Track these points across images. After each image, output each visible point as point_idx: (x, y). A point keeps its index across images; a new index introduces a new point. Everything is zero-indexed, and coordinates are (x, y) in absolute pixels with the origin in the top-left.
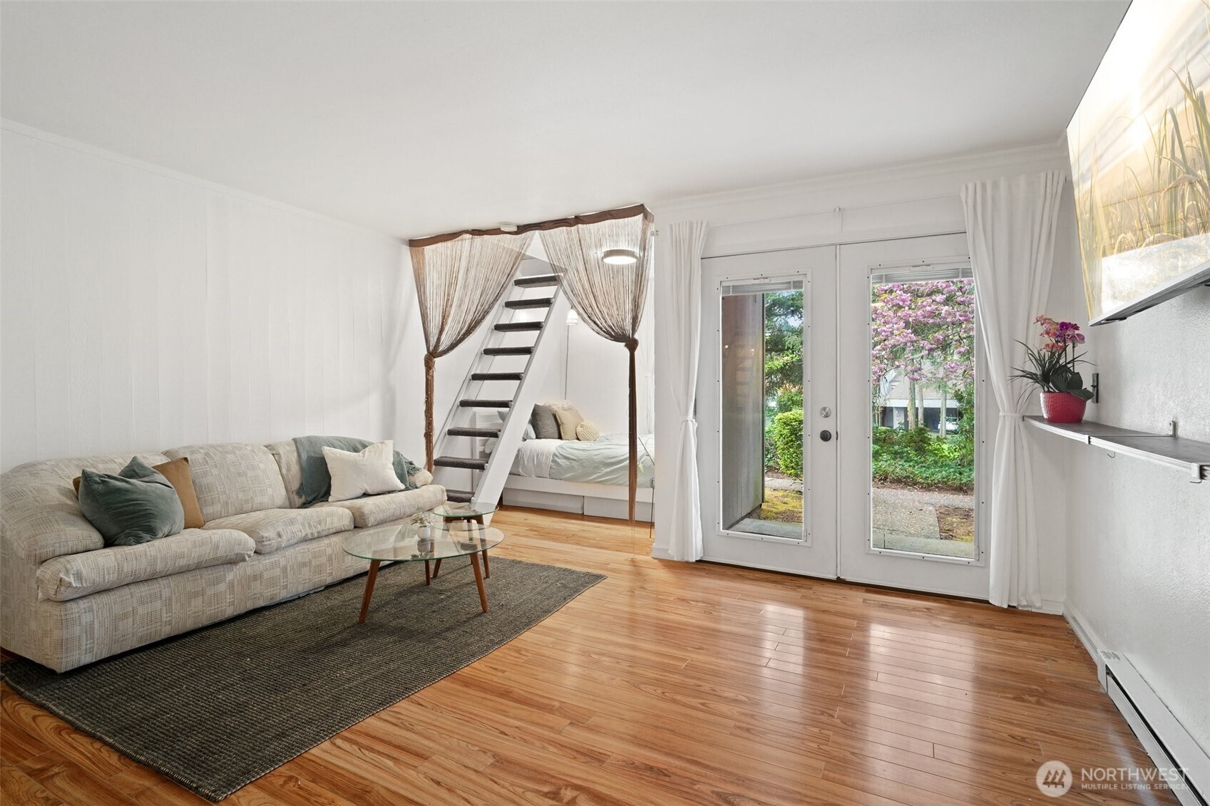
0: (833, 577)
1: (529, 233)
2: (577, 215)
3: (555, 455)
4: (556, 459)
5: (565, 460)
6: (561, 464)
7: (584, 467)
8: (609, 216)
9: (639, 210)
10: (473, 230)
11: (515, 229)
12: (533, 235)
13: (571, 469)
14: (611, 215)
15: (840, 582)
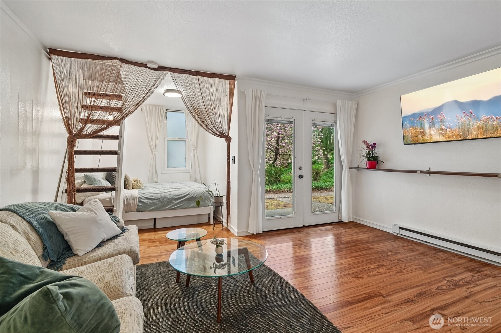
0: (302, 226)
1: (165, 72)
2: (198, 70)
3: (140, 198)
4: (141, 200)
5: (148, 200)
6: (146, 202)
7: (162, 202)
8: (217, 77)
9: (232, 78)
10: (121, 59)
11: (157, 67)
12: (166, 73)
13: (154, 204)
14: (218, 76)
15: (304, 227)
